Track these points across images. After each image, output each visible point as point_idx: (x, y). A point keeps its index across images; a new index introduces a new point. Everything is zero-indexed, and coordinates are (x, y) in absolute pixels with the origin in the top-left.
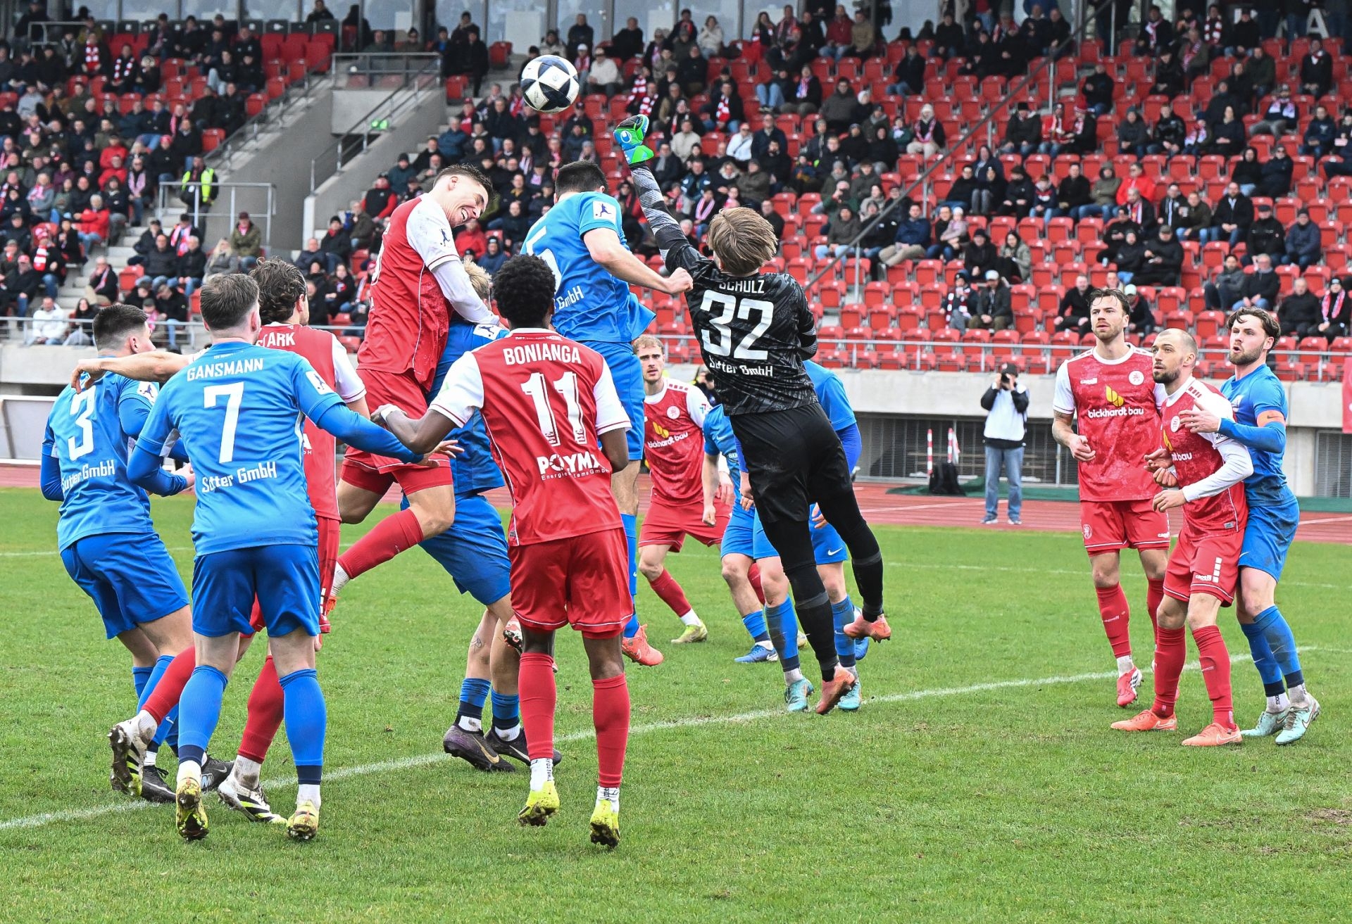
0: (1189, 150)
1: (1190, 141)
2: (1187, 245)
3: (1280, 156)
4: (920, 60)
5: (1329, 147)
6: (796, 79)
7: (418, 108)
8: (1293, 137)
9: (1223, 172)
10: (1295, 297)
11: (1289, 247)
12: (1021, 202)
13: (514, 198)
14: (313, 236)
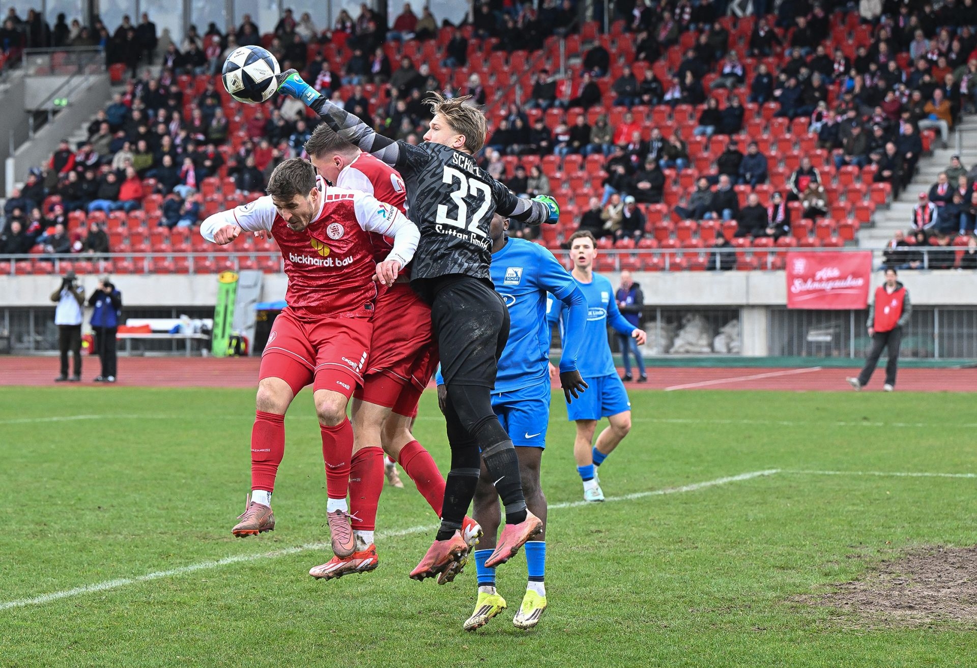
0: (668, 103)
1: (668, 97)
2: (667, 172)
3: (735, 104)
4: (464, 41)
5: (770, 97)
6: (371, 58)
7: (90, 89)
8: (743, 89)
9: (691, 116)
10: (749, 208)
11: (741, 171)
12: (544, 144)
13: (164, 154)
14: (14, 187)
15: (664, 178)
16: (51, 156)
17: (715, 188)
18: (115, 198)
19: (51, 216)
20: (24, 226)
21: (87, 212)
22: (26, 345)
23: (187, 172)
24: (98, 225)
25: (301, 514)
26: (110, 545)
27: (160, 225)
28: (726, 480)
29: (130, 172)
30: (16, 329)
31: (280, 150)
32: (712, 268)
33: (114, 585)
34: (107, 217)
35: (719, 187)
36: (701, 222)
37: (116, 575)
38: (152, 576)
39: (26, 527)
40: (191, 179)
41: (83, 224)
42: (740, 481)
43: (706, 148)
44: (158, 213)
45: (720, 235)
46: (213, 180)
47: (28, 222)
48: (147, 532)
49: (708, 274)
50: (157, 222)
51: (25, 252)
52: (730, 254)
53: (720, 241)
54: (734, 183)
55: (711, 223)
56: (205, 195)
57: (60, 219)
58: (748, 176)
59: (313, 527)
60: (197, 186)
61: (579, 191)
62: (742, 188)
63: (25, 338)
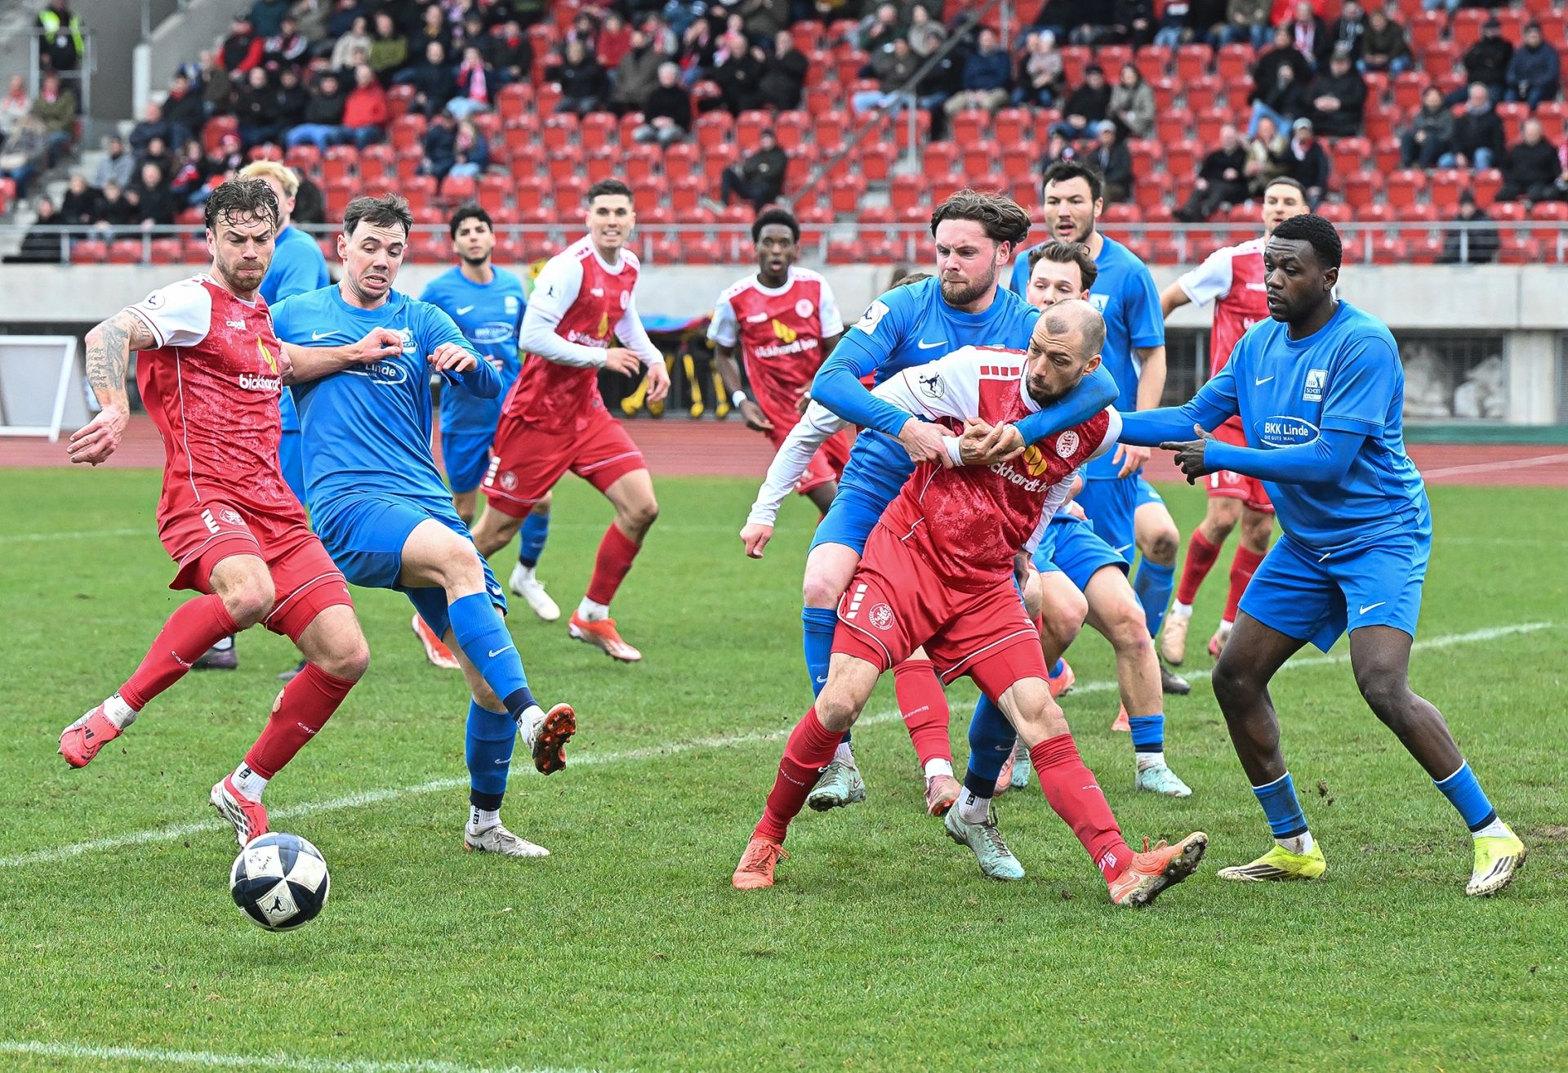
10: (1524, 146)
11: (1511, 77)
12: (1140, 24)
13: (429, 40)
14: (150, 101)
15: (1366, 89)
16: (219, 41)
17: (1459, 110)
18: (337, 119)
19: (217, 155)
20: (168, 174)
21: (284, 148)
23: (470, 73)
25: (688, 689)
26: (356, 736)
27: (420, 172)
28: (1449, 640)
29: (364, 74)
31: (645, 33)
32: (1450, 258)
33: (368, 799)
34: (322, 156)
35: (1469, 106)
36: (1433, 173)
37: (369, 784)
38: (434, 786)
39: (207, 707)
40: (479, 87)
42: (1476, 642)
43: (1446, 33)
44: (417, 150)
45: (1466, 198)
46: (519, 89)
47: (175, 167)
48: (420, 716)
49: (1445, 270)
50: (414, 167)
51: (169, 221)
52: (1487, 233)
53: (1468, 209)
54: (1497, 99)
55: (1453, 175)
56: (504, 117)
57: (235, 161)
58: (1523, 86)
59: (710, 711)
60: (490, 98)
61: (1205, 113)
62: (1512, 108)
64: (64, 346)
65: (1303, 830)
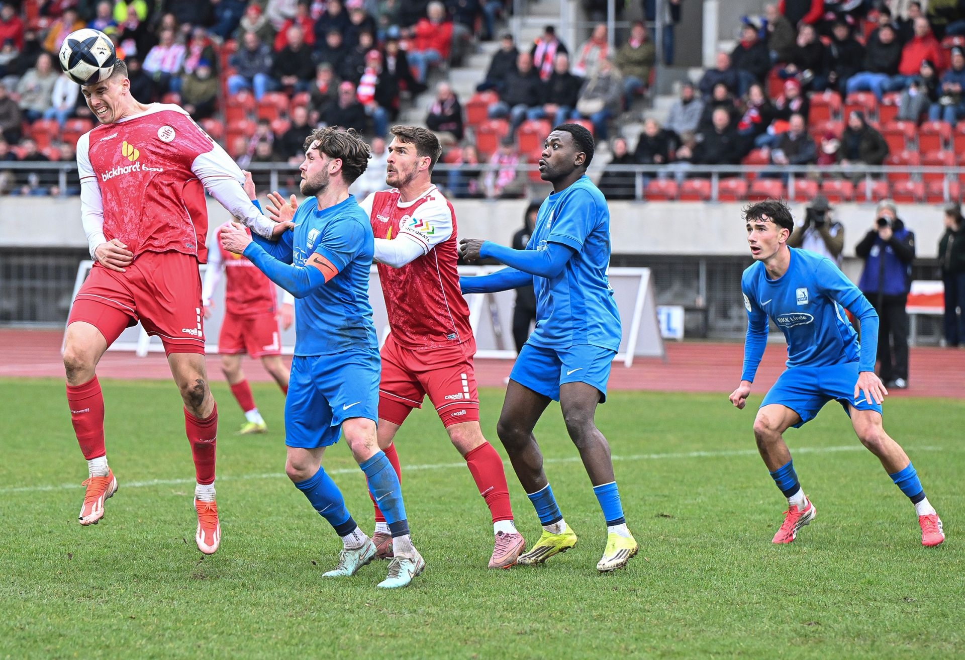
14: (718, 50)
18: (892, 70)
19: (779, 101)
20: (735, 117)
21: (843, 95)
22: (735, 323)
24: (861, 116)
29: (920, 26)
30: (719, 295)
41: (836, 114)
51: (737, 161)
57: (795, 105)
63: (734, 312)
64: (639, 277)
65: (560, 518)
